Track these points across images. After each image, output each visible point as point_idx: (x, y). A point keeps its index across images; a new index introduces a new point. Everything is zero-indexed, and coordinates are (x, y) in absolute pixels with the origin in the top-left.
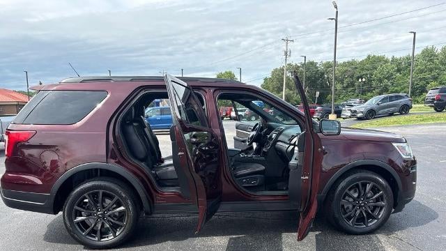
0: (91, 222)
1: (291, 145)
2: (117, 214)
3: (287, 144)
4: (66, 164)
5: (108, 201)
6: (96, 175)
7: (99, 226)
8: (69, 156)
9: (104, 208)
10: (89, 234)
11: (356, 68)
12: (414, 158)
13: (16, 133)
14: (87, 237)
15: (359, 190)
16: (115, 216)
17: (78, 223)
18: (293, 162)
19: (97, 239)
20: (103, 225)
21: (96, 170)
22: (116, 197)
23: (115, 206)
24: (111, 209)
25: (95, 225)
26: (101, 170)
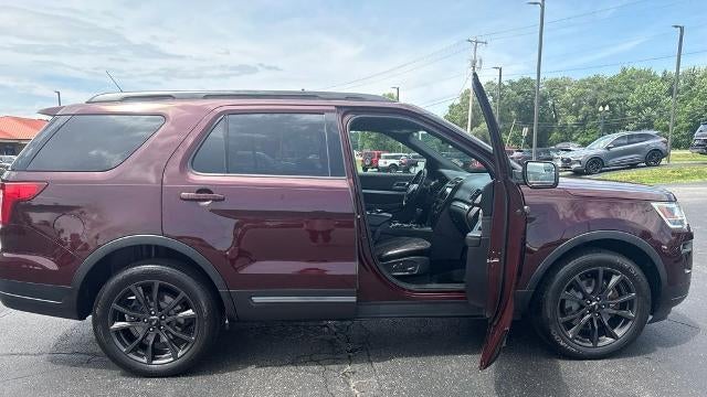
0: (139, 331)
1: (474, 205)
2: (182, 321)
3: (468, 204)
4: (97, 237)
5: (168, 299)
6: (149, 256)
7: (151, 339)
8: (100, 224)
9: (160, 309)
10: (134, 351)
11: (600, 89)
12: (689, 228)
13: (16, 187)
14: (131, 355)
15: (597, 283)
16: (179, 324)
17: (117, 332)
18: (475, 233)
19: (145, 360)
20: (157, 338)
21: (149, 247)
22: (183, 294)
23: (179, 307)
24: (172, 312)
25: (145, 337)
26: (156, 246)
